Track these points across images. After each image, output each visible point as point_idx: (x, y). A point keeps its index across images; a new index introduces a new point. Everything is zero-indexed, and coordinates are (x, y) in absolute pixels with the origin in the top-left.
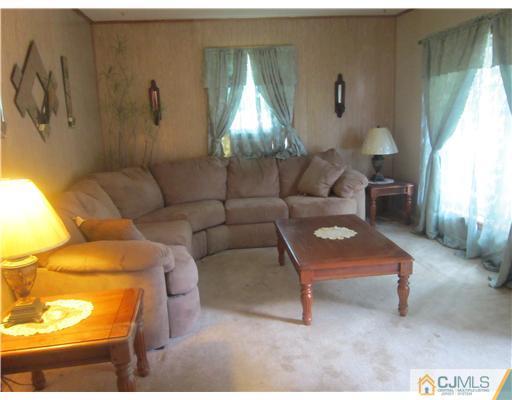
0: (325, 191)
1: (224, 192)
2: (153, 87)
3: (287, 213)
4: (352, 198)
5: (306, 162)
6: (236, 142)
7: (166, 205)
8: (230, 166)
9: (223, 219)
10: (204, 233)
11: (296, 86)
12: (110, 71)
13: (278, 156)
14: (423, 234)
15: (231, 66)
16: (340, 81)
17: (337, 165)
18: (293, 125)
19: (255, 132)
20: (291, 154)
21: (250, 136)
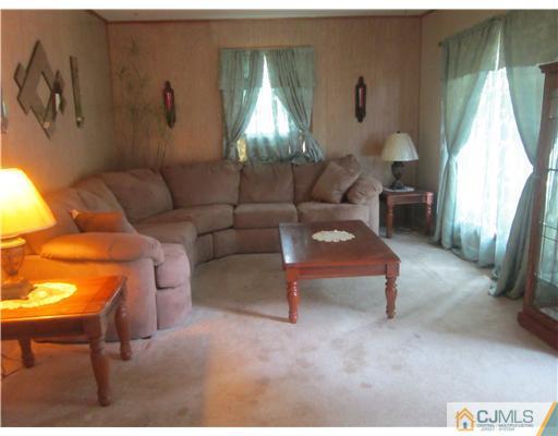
0: (337, 197)
1: (236, 196)
2: (168, 88)
3: (296, 218)
4: (365, 204)
5: (322, 166)
6: (251, 146)
7: (176, 207)
8: (243, 170)
9: (231, 223)
10: (210, 236)
11: (315, 89)
12: (122, 72)
13: (293, 161)
14: (439, 244)
15: (247, 68)
16: (361, 84)
17: (352, 171)
18: (311, 130)
19: (271, 137)
20: (307, 159)
21: (266, 140)
